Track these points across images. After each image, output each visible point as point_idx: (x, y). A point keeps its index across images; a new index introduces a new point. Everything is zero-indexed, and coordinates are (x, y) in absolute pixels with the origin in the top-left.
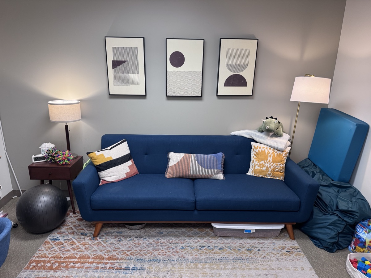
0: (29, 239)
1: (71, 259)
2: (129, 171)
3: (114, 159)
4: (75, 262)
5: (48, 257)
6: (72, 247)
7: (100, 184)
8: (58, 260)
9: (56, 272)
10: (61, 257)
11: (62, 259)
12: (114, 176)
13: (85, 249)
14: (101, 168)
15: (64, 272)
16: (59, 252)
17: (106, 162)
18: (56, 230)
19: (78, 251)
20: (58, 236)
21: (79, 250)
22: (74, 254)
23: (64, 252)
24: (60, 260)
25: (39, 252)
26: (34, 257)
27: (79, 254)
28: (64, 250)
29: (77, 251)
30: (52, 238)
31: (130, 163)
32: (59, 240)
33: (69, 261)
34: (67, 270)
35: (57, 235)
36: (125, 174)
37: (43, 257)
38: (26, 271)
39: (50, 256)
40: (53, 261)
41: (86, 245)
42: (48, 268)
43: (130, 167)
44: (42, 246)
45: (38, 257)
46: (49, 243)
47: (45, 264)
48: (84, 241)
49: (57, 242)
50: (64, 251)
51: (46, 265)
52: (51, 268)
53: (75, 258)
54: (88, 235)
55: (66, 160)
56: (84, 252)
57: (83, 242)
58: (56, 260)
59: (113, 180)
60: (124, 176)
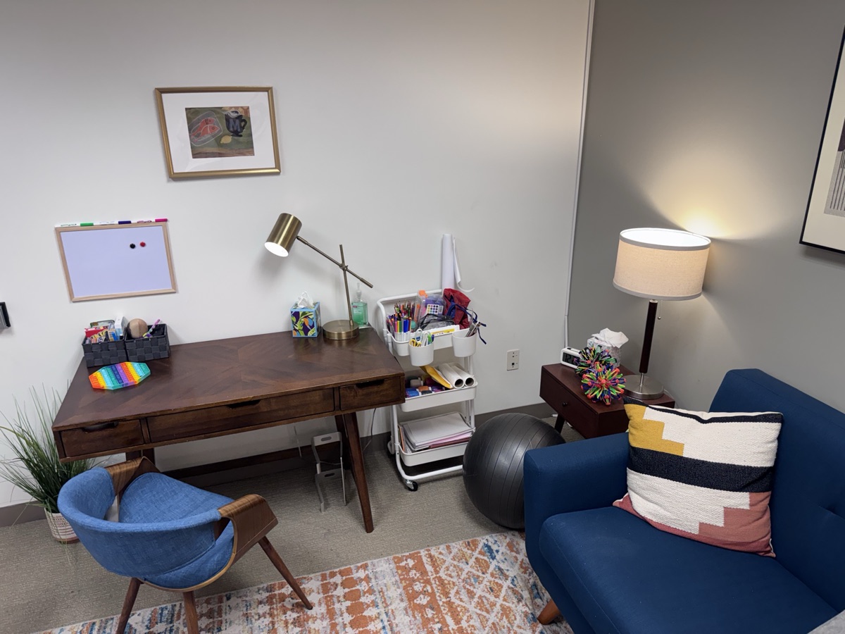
0: (468, 512)
1: (452, 616)
2: (720, 523)
3: (686, 454)
4: (446, 629)
5: (437, 572)
6: (488, 595)
7: (617, 503)
8: (438, 594)
9: (407, 612)
10: (446, 594)
11: (444, 600)
12: (656, 506)
13: (493, 624)
14: (635, 459)
15: (412, 627)
16: (460, 580)
17: (657, 452)
18: (516, 533)
19: (479, 615)
20: (503, 549)
21: (484, 613)
22: (468, 611)
23: (463, 590)
24: (438, 598)
25: (443, 549)
26: (428, 550)
27: (472, 622)
28: (468, 587)
29: (479, 612)
30: (490, 544)
31: (741, 500)
32: (494, 558)
33: (443, 617)
34: (419, 628)
35: (505, 544)
36: (698, 525)
37: (433, 565)
38: (390, 564)
39: (442, 574)
40: (432, 588)
41: (507, 617)
42: (411, 591)
43: (728, 512)
44: (461, 542)
45: (431, 556)
46: (476, 548)
47: (418, 580)
48: (513, 606)
49: (486, 558)
50: (465, 588)
51: (417, 583)
52: (412, 597)
53: (458, 622)
54: (538, 601)
55: (600, 392)
56: (484, 627)
57: (510, 605)
58: (436, 590)
59: (648, 517)
60: (690, 526)
